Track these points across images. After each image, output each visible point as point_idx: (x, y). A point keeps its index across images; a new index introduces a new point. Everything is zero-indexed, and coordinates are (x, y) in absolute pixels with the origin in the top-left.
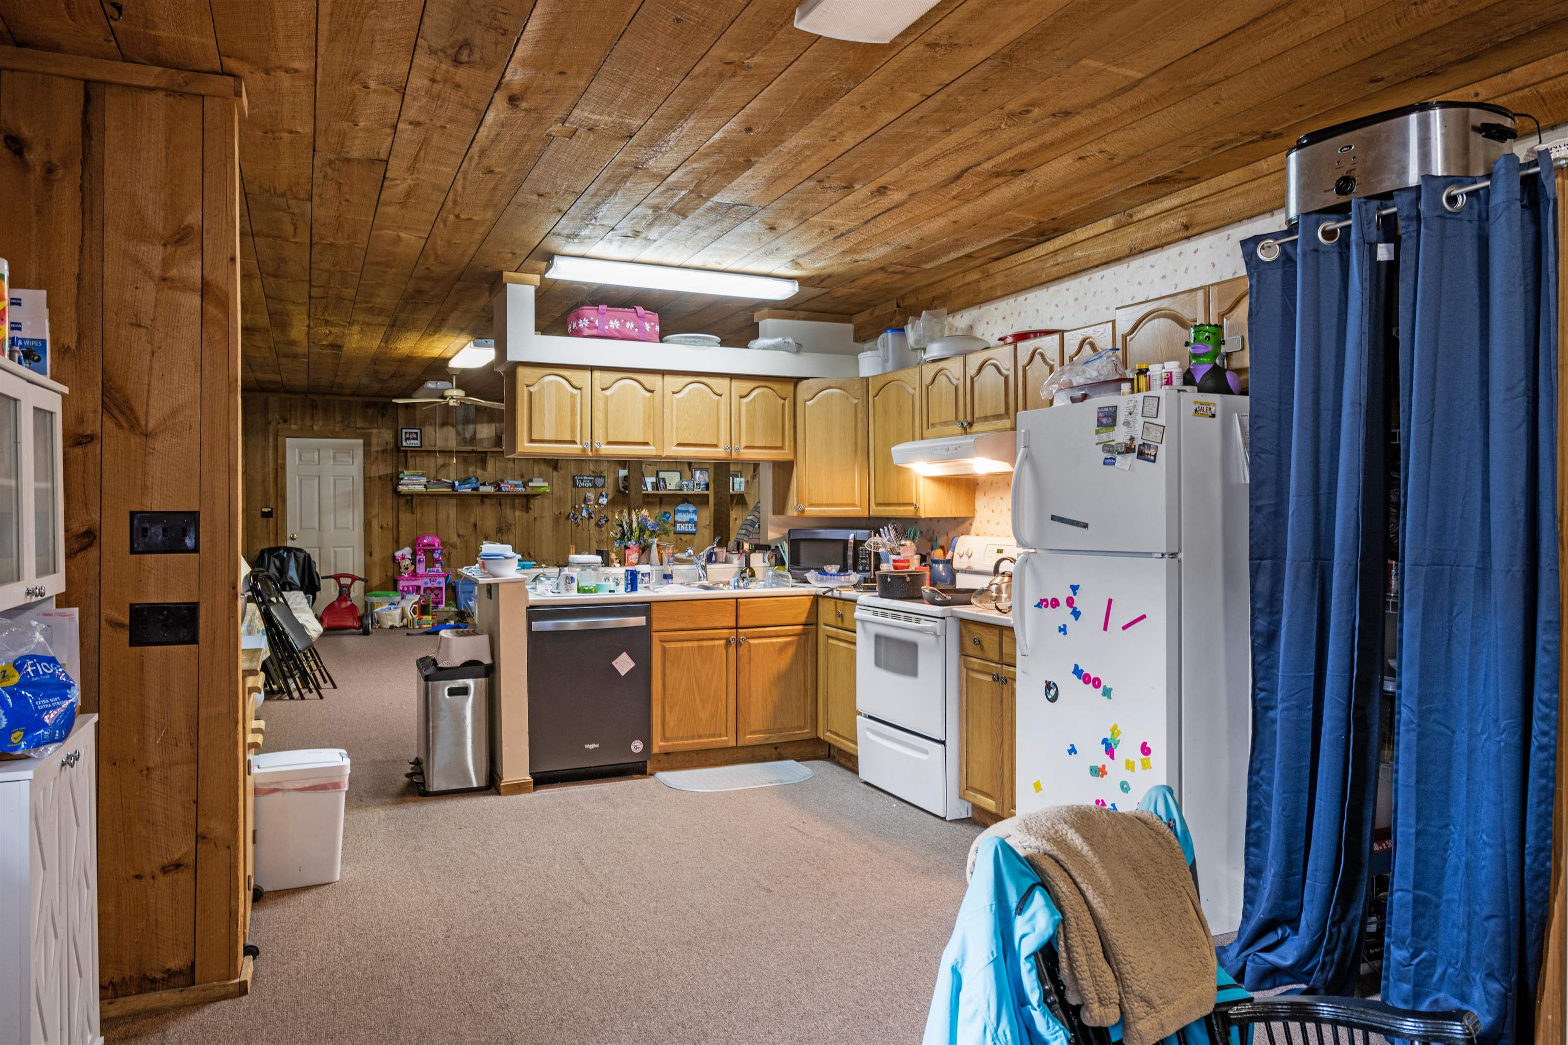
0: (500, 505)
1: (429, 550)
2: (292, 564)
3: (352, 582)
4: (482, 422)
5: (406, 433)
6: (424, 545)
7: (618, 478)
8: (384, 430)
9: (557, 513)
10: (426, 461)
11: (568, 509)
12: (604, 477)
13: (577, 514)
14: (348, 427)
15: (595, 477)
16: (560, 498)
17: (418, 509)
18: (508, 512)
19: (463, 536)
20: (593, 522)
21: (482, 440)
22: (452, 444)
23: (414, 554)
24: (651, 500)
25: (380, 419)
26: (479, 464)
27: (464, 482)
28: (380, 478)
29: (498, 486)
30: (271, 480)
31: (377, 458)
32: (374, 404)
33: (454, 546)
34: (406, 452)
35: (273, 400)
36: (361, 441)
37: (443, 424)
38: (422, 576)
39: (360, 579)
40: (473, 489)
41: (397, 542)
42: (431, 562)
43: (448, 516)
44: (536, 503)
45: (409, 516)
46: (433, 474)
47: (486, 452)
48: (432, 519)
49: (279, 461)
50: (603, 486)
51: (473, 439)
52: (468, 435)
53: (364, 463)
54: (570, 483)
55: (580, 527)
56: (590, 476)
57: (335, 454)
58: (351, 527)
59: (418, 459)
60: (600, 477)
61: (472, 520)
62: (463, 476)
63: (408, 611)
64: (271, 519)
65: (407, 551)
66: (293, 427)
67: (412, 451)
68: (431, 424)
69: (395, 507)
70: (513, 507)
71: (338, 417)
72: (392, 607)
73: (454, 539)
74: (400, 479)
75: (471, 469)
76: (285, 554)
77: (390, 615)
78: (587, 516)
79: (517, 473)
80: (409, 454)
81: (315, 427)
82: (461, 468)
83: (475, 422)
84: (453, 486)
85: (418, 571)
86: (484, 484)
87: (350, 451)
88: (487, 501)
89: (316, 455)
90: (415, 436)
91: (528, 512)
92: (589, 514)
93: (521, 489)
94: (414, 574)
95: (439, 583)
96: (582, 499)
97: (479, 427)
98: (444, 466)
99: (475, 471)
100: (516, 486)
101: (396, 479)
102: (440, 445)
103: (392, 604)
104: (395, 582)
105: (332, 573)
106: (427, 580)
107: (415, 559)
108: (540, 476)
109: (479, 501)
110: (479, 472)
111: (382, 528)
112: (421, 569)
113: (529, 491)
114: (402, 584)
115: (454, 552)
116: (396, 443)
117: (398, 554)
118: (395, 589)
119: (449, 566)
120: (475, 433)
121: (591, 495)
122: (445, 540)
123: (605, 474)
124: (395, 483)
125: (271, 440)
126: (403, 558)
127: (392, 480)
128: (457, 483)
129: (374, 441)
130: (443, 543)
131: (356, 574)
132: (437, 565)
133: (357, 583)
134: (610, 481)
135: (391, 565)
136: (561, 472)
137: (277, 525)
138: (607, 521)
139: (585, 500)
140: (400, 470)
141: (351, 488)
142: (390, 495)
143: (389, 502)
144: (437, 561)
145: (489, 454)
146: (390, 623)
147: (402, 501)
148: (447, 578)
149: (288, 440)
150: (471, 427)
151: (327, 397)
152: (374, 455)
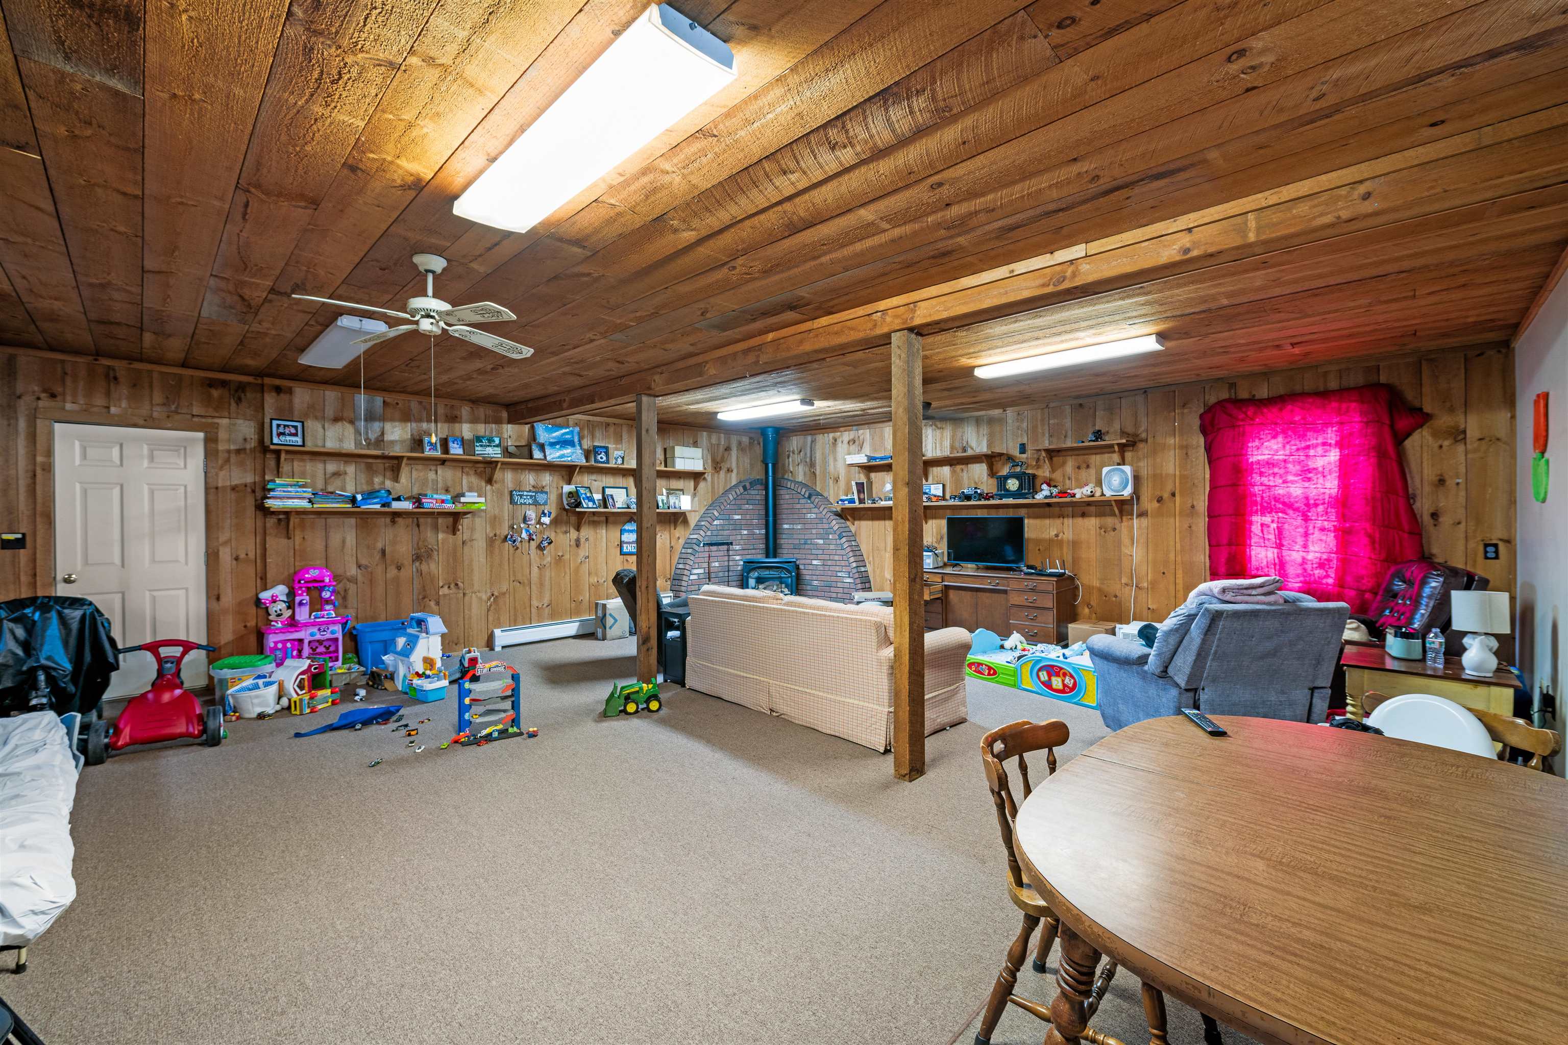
0: (418, 526)
1: (316, 586)
2: (54, 630)
3: (184, 654)
4: (392, 420)
5: (278, 426)
6: (308, 581)
7: (562, 494)
8: (240, 422)
9: (492, 535)
10: (309, 466)
11: (505, 531)
12: (546, 493)
13: (516, 536)
14: (177, 412)
15: (536, 493)
16: (495, 517)
17: (297, 532)
18: (429, 534)
19: (366, 567)
20: (533, 544)
21: (392, 442)
22: (349, 446)
23: (292, 594)
24: (596, 518)
25: (233, 405)
26: (388, 474)
27: (370, 495)
28: (234, 488)
29: (418, 501)
30: (22, 490)
31: (228, 461)
32: (224, 384)
33: (353, 580)
34: (278, 453)
35: (25, 359)
36: (201, 435)
37: (336, 420)
38: (306, 625)
39: (198, 647)
40: (383, 505)
41: (264, 578)
42: (318, 604)
43: (344, 542)
44: (465, 522)
45: (284, 541)
46: (320, 484)
47: (399, 459)
48: (319, 545)
49: (39, 459)
50: (545, 504)
51: (380, 441)
52: (372, 436)
53: (206, 466)
54: (507, 497)
55: (519, 551)
56: (530, 491)
57: (151, 452)
58: (182, 559)
59: (296, 463)
60: (542, 492)
61: (380, 545)
62: (366, 488)
63: (291, 686)
64: (22, 551)
65: (281, 591)
66: (69, 406)
67: (288, 452)
68: (316, 418)
69: (259, 530)
70: (436, 528)
71: (158, 398)
72: (261, 682)
73: (353, 571)
74: (265, 490)
75: (377, 480)
76: (37, 616)
77: (257, 697)
78: (527, 538)
79: (440, 485)
80: (283, 456)
81: (113, 410)
82: (363, 478)
83: (383, 419)
84: (353, 500)
85: (297, 617)
86: (398, 499)
87: (182, 448)
88: (400, 521)
89: (116, 451)
90: (293, 431)
91: (454, 534)
92: (530, 535)
93: (449, 507)
94: (293, 624)
95: (332, 633)
96: (521, 518)
97: (388, 426)
98: (336, 474)
99: (383, 483)
100: (443, 501)
101: (262, 491)
102: (331, 445)
103: (259, 677)
104: (260, 636)
105: (148, 640)
106: (314, 630)
107: (294, 600)
108: (471, 490)
109: (388, 520)
110: (388, 484)
111: (237, 559)
112: (303, 615)
113: (459, 508)
114: (271, 640)
115: (352, 588)
116: (261, 441)
117: (265, 595)
118: (261, 649)
119: (346, 607)
120: (383, 434)
121: (532, 514)
122: (340, 571)
123: (547, 489)
124: (259, 494)
125: (22, 424)
126: (274, 600)
127: (254, 491)
128: (359, 497)
129: (222, 435)
130: (335, 577)
131: (192, 639)
132: (328, 607)
133: (193, 654)
134: (553, 497)
135: (253, 610)
136: (496, 486)
137: (34, 560)
138: (550, 543)
139: (525, 520)
140: (267, 478)
141: (182, 503)
142: (250, 510)
143: (249, 523)
144: (327, 601)
145: (405, 461)
146: (259, 710)
147: (271, 521)
148: (344, 624)
149: (57, 426)
150: (377, 426)
151: (137, 365)
152: (222, 456)
